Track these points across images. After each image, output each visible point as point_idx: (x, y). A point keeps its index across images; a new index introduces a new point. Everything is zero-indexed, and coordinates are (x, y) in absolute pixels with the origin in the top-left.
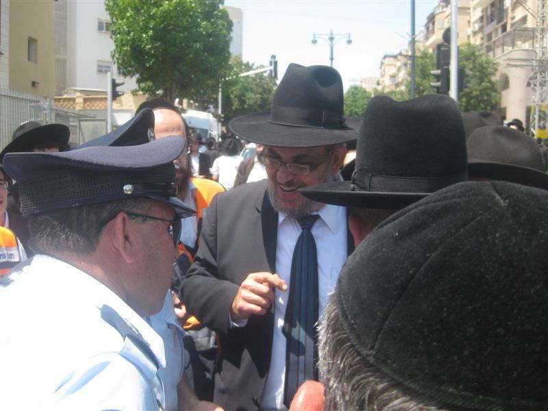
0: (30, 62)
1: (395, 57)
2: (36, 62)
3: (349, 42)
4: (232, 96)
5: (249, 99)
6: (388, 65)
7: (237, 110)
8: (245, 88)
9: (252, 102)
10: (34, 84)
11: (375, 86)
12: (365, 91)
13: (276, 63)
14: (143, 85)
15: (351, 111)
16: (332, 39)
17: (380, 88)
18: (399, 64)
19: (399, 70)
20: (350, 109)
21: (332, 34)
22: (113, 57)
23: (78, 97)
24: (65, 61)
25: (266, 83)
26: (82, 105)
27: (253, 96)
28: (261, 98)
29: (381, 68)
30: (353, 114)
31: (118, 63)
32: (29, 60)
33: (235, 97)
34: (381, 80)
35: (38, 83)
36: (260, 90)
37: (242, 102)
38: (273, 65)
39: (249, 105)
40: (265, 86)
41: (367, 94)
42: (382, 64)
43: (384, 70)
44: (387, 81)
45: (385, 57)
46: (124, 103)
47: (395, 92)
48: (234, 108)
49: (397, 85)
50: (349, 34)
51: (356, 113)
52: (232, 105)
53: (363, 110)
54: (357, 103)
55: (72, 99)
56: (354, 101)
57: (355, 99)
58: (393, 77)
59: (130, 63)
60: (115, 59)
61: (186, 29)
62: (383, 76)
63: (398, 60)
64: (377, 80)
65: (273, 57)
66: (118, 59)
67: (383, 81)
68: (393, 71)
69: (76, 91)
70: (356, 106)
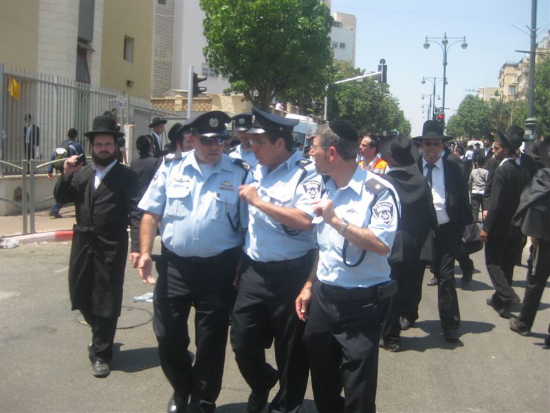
0: (126, 62)
1: (516, 66)
2: (132, 61)
3: (465, 46)
4: (340, 102)
5: (357, 106)
6: (507, 74)
7: (344, 116)
8: (353, 94)
9: (359, 109)
10: (129, 83)
11: (493, 97)
12: (482, 102)
13: (385, 67)
14: (235, 84)
15: (467, 122)
16: (445, 42)
17: (498, 98)
18: (519, 73)
19: (519, 79)
20: (465, 119)
21: (446, 37)
22: (205, 55)
23: (177, 98)
24: (169, 65)
25: (378, 91)
26: (181, 107)
27: (361, 103)
28: (370, 105)
29: (500, 77)
30: (469, 125)
31: (210, 61)
32: (125, 58)
33: (343, 103)
34: (500, 90)
35: (133, 82)
36: (370, 97)
37: (350, 109)
38: (382, 70)
39: (357, 112)
40: (376, 93)
41: (484, 105)
42: (501, 73)
43: (503, 80)
44: (506, 91)
45: (504, 66)
46: (223, 106)
47: (514, 102)
48: (341, 115)
49: (517, 96)
50: (465, 38)
51: (472, 124)
52: (340, 111)
53: (479, 120)
54: (473, 113)
55: (171, 100)
56: (469, 112)
57: (471, 109)
58: (512, 87)
59: (223, 60)
60: (207, 57)
61: (282, 25)
62: (501, 86)
63: (519, 69)
64: (495, 90)
65: (383, 61)
66: (210, 56)
67: (503, 92)
68: (513, 80)
69: (177, 93)
70: (472, 116)
